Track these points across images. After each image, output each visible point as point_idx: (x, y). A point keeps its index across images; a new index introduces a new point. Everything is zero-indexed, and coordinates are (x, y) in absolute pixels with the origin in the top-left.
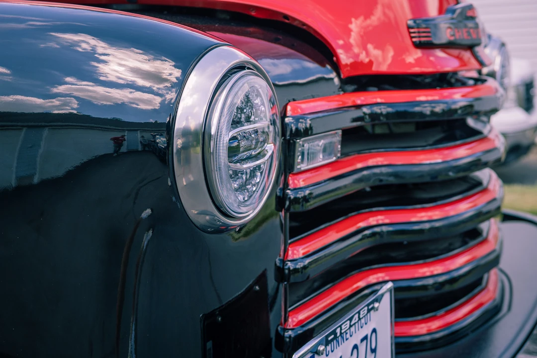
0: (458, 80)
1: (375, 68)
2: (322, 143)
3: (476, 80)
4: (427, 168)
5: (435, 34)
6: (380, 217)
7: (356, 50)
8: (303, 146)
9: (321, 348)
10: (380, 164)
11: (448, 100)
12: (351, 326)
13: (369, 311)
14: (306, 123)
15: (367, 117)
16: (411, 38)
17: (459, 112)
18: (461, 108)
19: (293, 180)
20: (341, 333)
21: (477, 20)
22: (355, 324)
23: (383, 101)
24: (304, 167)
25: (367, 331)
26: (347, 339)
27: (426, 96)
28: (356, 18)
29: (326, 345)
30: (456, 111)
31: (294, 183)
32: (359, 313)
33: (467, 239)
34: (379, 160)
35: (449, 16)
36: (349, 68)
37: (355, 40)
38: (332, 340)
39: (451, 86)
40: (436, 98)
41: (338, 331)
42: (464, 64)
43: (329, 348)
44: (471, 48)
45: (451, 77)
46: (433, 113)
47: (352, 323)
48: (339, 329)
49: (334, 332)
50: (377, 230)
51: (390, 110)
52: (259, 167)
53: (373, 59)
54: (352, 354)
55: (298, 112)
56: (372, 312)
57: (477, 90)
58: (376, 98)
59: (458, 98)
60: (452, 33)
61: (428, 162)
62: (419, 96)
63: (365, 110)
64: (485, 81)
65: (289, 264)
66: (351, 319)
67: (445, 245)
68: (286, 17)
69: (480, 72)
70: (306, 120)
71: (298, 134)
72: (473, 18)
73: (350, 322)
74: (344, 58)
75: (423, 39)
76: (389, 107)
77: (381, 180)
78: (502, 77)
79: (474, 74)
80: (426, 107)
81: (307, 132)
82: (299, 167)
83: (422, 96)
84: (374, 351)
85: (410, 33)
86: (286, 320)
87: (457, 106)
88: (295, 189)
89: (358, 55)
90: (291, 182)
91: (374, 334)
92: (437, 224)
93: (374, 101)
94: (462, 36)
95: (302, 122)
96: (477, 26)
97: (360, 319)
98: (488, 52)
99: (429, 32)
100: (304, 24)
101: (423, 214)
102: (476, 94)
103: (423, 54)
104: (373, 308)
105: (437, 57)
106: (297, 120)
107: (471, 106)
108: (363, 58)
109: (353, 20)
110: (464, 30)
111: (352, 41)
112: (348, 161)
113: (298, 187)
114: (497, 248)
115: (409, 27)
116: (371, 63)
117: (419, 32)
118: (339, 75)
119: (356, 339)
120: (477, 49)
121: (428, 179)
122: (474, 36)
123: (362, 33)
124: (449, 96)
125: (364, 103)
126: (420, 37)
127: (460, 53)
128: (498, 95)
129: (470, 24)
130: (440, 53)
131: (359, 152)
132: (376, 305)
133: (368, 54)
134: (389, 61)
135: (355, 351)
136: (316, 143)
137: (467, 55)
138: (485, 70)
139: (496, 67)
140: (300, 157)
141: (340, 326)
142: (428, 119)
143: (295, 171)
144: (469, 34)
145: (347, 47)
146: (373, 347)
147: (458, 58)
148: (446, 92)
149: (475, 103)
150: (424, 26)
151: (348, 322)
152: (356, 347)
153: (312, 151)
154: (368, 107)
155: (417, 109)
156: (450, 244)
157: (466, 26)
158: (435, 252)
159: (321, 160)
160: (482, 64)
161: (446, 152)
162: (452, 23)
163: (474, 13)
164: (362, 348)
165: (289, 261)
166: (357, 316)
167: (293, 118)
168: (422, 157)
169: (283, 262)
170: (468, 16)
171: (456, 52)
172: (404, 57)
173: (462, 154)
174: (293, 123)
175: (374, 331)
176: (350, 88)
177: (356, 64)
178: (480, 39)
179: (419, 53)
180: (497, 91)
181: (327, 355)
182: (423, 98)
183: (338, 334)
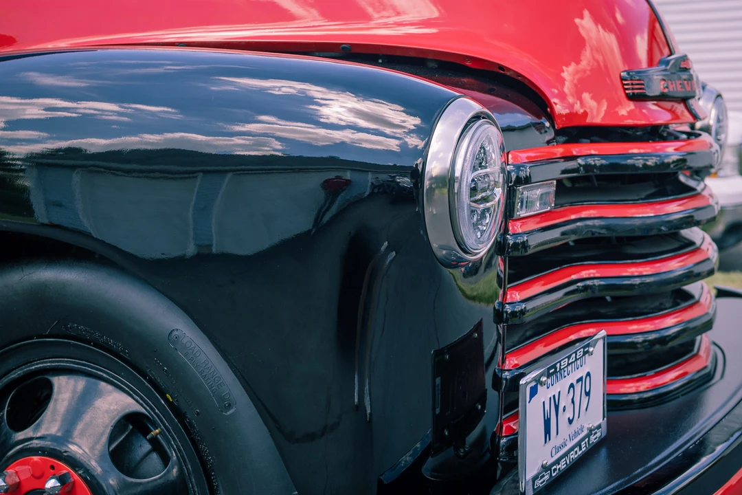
0: (670, 134)
1: (588, 121)
2: (539, 192)
3: (689, 135)
4: (638, 222)
5: (649, 87)
6: (592, 271)
7: (571, 100)
8: (523, 193)
9: (544, 379)
10: (592, 216)
11: (660, 153)
12: (569, 364)
13: (585, 353)
14: (526, 172)
15: (582, 168)
16: (625, 89)
17: (672, 166)
18: (674, 162)
19: (513, 226)
20: (560, 369)
21: (692, 72)
22: (572, 362)
23: (597, 153)
24: (523, 213)
25: (581, 373)
26: (565, 377)
27: (639, 148)
28: (567, 65)
29: (548, 377)
30: (668, 165)
31: (513, 228)
32: (576, 352)
33: (679, 301)
34: (592, 213)
35: (663, 67)
36: (564, 119)
37: (568, 88)
38: (553, 373)
39: (664, 139)
40: (649, 151)
41: (558, 365)
42: (676, 117)
43: (549, 381)
44: (684, 100)
45: (663, 131)
46: (645, 166)
47: (570, 361)
48: (558, 364)
49: (554, 366)
50: (589, 283)
51: (604, 162)
52: (488, 209)
53: (588, 110)
54: (569, 392)
55: (518, 161)
56: (587, 355)
57: (689, 144)
58: (590, 150)
59: (670, 151)
60: (665, 85)
61: (640, 216)
62: (632, 149)
63: (580, 161)
64: (700, 135)
65: (507, 306)
66: (569, 357)
67: (657, 304)
68: (502, 68)
69: (692, 127)
70: (526, 168)
71: (519, 181)
72: (686, 70)
73: (568, 361)
74: (559, 108)
75: (636, 91)
76: (603, 159)
77: (593, 234)
78: (717, 134)
79: (687, 128)
80: (639, 159)
81: (527, 180)
82: (518, 213)
83: (635, 149)
84: (588, 394)
85: (623, 85)
86: (503, 362)
87: (670, 160)
88: (514, 234)
89: (572, 106)
90: (510, 228)
91: (588, 378)
92: (648, 280)
93: (589, 152)
94: (675, 88)
95: (523, 170)
96: (690, 78)
97: (576, 360)
98: (703, 105)
99: (643, 84)
100: (520, 75)
101: (633, 269)
102: (689, 149)
103: (636, 106)
104: (588, 352)
105: (649, 110)
106: (518, 168)
107: (684, 161)
108: (578, 108)
109: (564, 68)
110: (678, 82)
111: (566, 90)
112: (560, 212)
113: (518, 232)
114: (711, 311)
115: (622, 79)
116: (585, 114)
117: (632, 84)
118: (553, 125)
119: (572, 378)
120: (691, 102)
121: (638, 234)
122: (688, 89)
123: (575, 81)
124: (662, 149)
125: (579, 154)
126: (633, 89)
127: (673, 106)
128: (713, 150)
129: (684, 76)
130: (651, 106)
131: (572, 204)
132: (591, 349)
133: (582, 103)
134: (602, 114)
135: (572, 389)
136: (534, 192)
137: (680, 108)
138: (698, 125)
139: (712, 121)
140: (520, 204)
141: (560, 362)
142: (640, 172)
143: (515, 217)
144: (683, 87)
145: (562, 96)
146: (587, 390)
147: (671, 111)
148: (659, 145)
149: (688, 158)
150: (637, 78)
151: (567, 359)
152: (572, 386)
153: (531, 199)
154: (583, 158)
155: (630, 162)
156: (661, 304)
157: (680, 78)
158: (645, 311)
159: (537, 208)
160: (696, 117)
161: (658, 207)
162: (664, 75)
163: (688, 64)
164: (578, 387)
165: (507, 304)
166: (574, 355)
167: (514, 166)
168: (633, 210)
169: (502, 305)
170: (682, 67)
171: (668, 105)
172: (617, 110)
173: (674, 209)
174: (513, 171)
175: (588, 374)
176: (562, 139)
177: (572, 115)
178: (695, 92)
179: (631, 106)
180: (711, 146)
181: (548, 388)
182: (635, 151)
183: (558, 370)
